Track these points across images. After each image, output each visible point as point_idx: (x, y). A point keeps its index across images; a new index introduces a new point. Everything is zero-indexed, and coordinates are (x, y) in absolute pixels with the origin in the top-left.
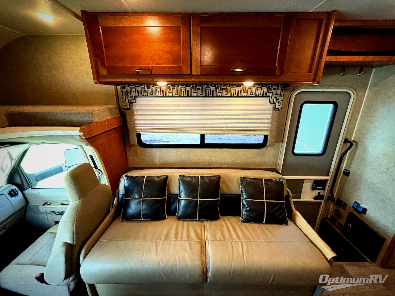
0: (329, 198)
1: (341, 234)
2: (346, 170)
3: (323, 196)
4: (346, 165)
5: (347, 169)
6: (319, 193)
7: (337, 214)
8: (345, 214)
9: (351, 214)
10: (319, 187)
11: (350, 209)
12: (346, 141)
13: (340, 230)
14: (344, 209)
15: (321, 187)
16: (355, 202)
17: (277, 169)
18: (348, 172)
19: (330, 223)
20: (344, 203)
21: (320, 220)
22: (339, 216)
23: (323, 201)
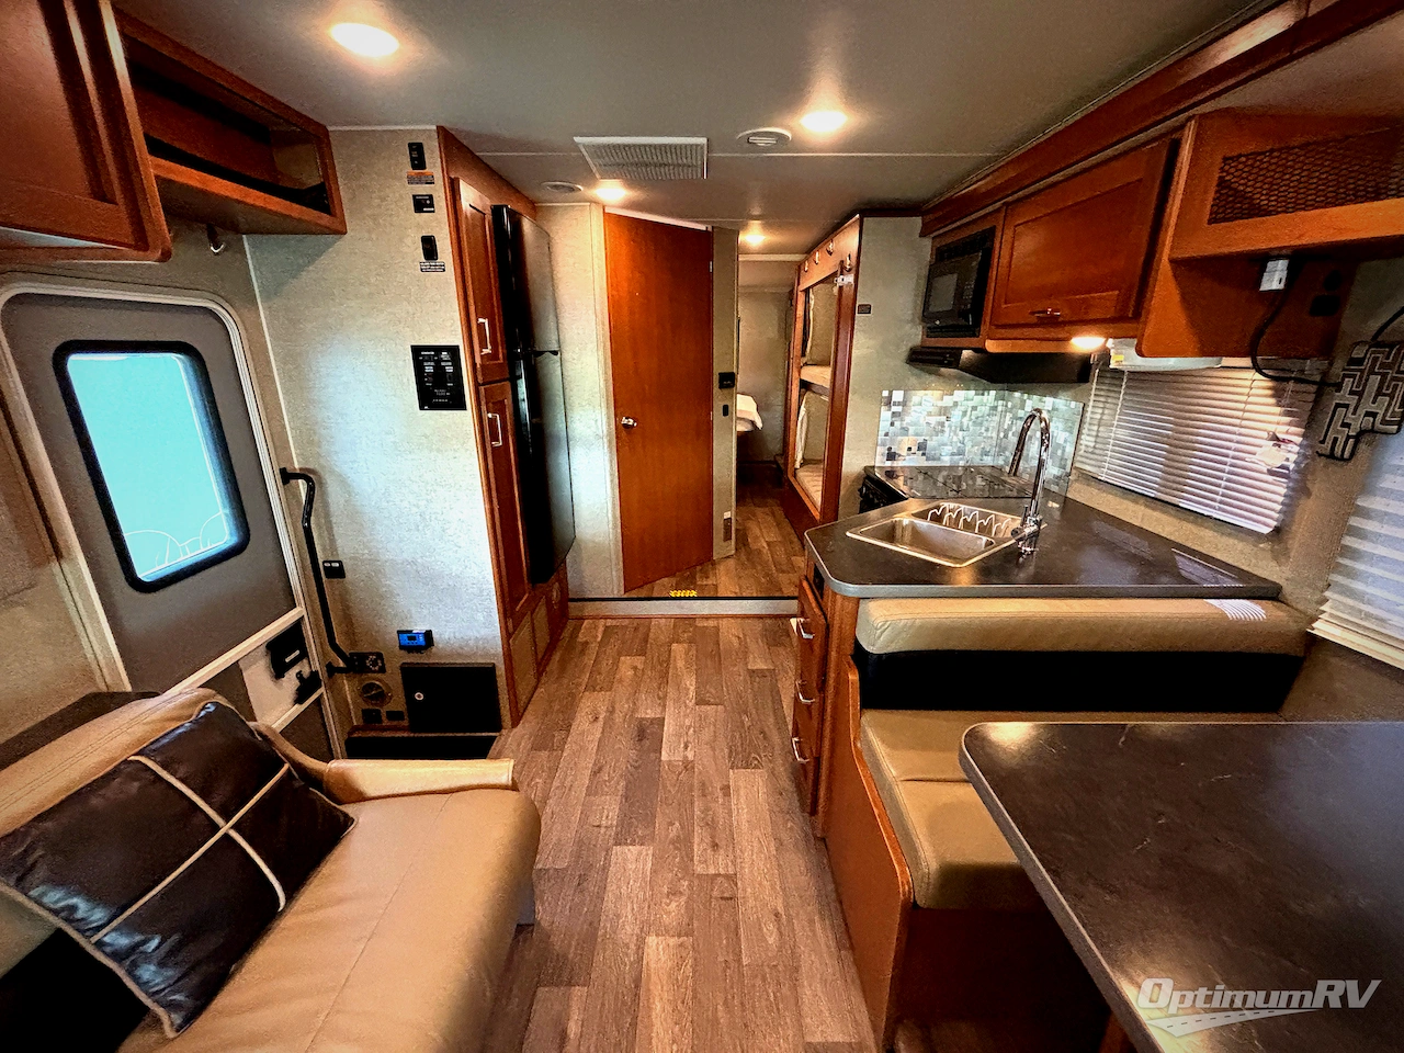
0: (332, 670)
1: (412, 735)
2: (331, 562)
3: (314, 674)
4: (324, 550)
5: (331, 559)
6: (299, 675)
7: (374, 694)
8: (392, 680)
9: (407, 670)
10: (292, 656)
11: (396, 660)
12: (287, 476)
13: (403, 729)
14: (382, 670)
15: (298, 652)
16: (399, 632)
17: (104, 689)
18: (337, 565)
19: (373, 734)
20: (372, 654)
21: (343, 746)
22: (381, 696)
23: (322, 690)
